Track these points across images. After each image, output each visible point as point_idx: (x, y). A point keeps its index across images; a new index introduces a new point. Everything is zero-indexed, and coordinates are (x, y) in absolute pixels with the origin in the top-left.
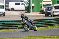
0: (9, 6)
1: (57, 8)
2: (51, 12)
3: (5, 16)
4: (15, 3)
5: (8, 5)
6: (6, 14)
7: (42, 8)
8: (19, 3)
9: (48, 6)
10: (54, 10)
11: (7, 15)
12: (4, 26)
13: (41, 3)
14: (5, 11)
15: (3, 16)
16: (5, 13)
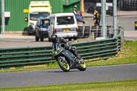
1: (62, 20)
2: (50, 30)
7: (27, 21)
9: (42, 18)
10: (57, 26)
13: (25, 11)
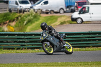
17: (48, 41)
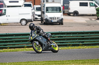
0: (70, 7)
3: (62, 24)
4: (80, 3)
5: (68, 6)
6: (64, 21)
8: (87, 3)
11: (66, 23)
12: (61, 41)
14: (63, 17)
15: (59, 24)
16: (62, 19)
17: (37, 40)
